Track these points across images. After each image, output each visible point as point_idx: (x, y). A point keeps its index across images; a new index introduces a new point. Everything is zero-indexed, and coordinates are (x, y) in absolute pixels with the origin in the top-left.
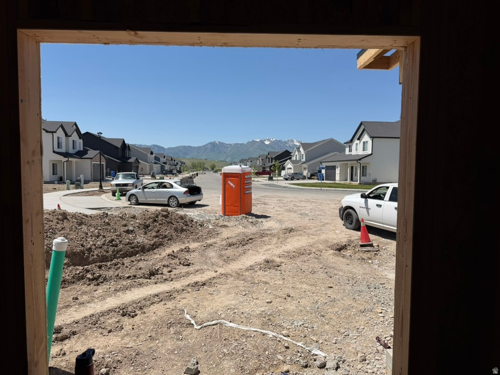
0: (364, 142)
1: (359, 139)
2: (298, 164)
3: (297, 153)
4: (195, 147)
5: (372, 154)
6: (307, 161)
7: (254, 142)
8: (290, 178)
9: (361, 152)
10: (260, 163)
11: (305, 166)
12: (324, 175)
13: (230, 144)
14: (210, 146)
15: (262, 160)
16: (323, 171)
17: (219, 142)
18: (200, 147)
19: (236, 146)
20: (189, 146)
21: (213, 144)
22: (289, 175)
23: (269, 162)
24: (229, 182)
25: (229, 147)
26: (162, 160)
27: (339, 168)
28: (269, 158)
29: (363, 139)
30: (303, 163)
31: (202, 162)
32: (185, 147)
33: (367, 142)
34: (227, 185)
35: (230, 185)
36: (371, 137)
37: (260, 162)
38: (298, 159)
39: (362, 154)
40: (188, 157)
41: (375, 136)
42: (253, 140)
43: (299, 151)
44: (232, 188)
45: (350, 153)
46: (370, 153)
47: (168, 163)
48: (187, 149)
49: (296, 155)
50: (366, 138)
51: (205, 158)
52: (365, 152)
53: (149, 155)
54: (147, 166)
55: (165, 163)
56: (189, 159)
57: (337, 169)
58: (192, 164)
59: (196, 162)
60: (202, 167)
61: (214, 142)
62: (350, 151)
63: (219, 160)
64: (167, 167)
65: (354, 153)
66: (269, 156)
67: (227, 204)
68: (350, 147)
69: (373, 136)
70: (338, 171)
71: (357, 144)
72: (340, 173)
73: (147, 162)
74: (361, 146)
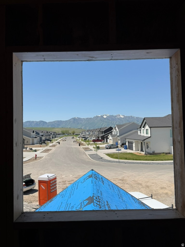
0: (146, 129)
1: (144, 127)
2: (115, 137)
3: (114, 130)
4: (64, 121)
5: (151, 137)
6: (120, 135)
7: (97, 117)
8: (109, 147)
9: (145, 135)
10: (97, 134)
11: (118, 138)
12: (127, 146)
13: (84, 119)
14: (72, 120)
15: (98, 131)
16: (127, 144)
17: (78, 118)
18: (67, 121)
19: (87, 120)
20: (61, 121)
21: (74, 119)
22: (108, 146)
23: (101, 134)
24: (42, 186)
25: (83, 120)
26: (41, 134)
27: (134, 143)
28: (101, 131)
29: (146, 127)
30: (118, 137)
31: (67, 130)
32: (58, 121)
33: (148, 129)
34: (40, 188)
35: (42, 187)
36: (149, 127)
37: (97, 132)
38: (115, 134)
39: (146, 136)
40: (60, 127)
41: (152, 127)
42: (97, 116)
43: (116, 129)
44: (43, 189)
45: (140, 134)
46: (150, 136)
47: (44, 136)
48: (59, 123)
49: (114, 131)
50: (147, 127)
51: (69, 127)
52: (147, 135)
53: (32, 133)
54: (31, 140)
55: (42, 136)
56: (60, 128)
57: (133, 144)
58: (62, 131)
59: (64, 130)
60: (67, 133)
61: (75, 118)
62: (140, 133)
63: (78, 128)
64: (43, 138)
65: (142, 134)
66: (101, 130)
67: (41, 198)
68: (140, 130)
69: (150, 127)
70: (134, 145)
71: (143, 130)
72: (135, 146)
73: (31, 137)
74: (145, 131)
